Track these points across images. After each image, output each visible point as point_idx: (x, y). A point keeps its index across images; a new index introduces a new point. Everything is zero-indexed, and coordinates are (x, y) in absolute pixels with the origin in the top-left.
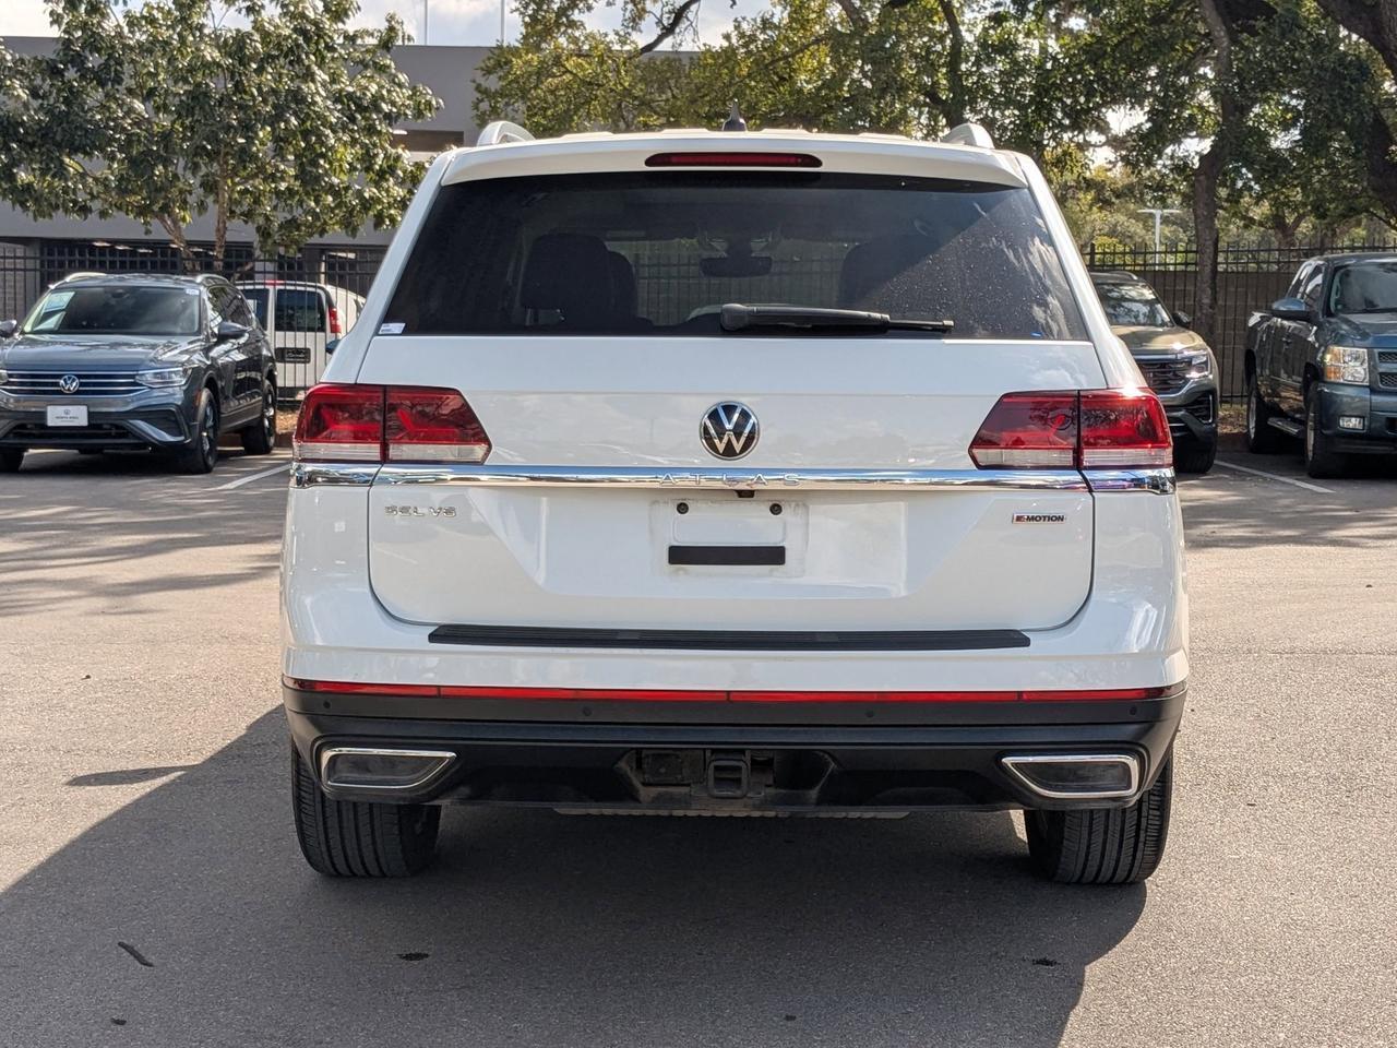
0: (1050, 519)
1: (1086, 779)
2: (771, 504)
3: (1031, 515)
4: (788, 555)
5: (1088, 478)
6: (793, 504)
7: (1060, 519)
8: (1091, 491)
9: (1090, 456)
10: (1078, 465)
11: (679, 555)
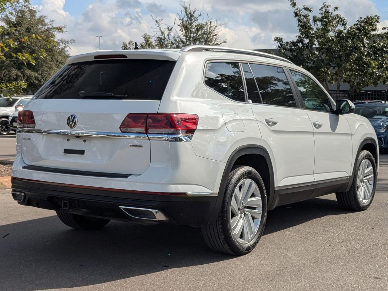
0: (138, 146)
1: (146, 215)
2: (83, 140)
3: (133, 145)
4: (85, 152)
5: (149, 136)
6: (88, 140)
7: (140, 146)
8: (150, 140)
9: (150, 130)
10: (147, 133)
11: (67, 151)
